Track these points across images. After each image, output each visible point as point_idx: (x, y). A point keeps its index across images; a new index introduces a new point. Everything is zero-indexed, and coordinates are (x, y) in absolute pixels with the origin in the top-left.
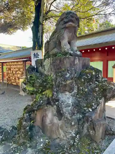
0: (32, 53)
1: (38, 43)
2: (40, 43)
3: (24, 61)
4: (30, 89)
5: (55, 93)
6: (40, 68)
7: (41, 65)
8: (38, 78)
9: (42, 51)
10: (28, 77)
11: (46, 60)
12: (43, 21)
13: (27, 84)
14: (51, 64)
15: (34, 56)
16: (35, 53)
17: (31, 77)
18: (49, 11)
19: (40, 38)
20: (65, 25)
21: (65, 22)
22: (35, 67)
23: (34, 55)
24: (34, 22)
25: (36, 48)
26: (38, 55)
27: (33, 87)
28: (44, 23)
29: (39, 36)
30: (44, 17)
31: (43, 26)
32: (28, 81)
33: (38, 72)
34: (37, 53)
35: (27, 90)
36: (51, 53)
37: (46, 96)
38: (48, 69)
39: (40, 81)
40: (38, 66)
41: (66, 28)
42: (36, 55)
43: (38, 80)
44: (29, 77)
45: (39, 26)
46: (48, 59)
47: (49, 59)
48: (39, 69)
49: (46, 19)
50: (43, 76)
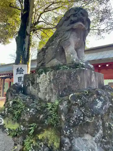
0: (15, 67)
1: (23, 55)
2: (26, 56)
3: (2, 78)
4: (12, 128)
5: (67, 140)
6: (31, 87)
7: (33, 83)
8: (27, 106)
9: (28, 66)
10: (9, 104)
11: (41, 76)
12: (31, 31)
13: (7, 116)
14: (50, 81)
15: (17, 72)
16: (18, 68)
17: (14, 103)
18: (38, 22)
19: (26, 50)
20: (72, 25)
21: (72, 22)
22: (22, 86)
23: (17, 70)
24: (19, 32)
25: (21, 62)
26: (22, 70)
27: (18, 122)
28: (31, 34)
29: (25, 49)
30: (31, 27)
31: (31, 37)
32: (8, 112)
33: (27, 95)
34: (21, 68)
35: (7, 129)
36: (48, 65)
37: (46, 145)
38: (46, 89)
39: (31, 111)
40: (27, 84)
41: (73, 30)
42: (19, 71)
43: (28, 110)
44: (11, 102)
45: (26, 37)
46: (46, 73)
47: (48, 73)
48: (28, 89)
49: (34, 30)
50: (36, 102)
